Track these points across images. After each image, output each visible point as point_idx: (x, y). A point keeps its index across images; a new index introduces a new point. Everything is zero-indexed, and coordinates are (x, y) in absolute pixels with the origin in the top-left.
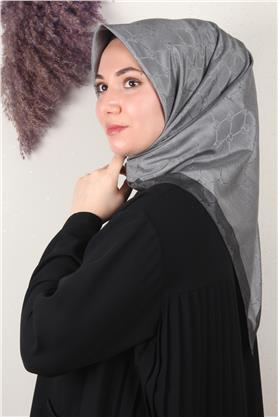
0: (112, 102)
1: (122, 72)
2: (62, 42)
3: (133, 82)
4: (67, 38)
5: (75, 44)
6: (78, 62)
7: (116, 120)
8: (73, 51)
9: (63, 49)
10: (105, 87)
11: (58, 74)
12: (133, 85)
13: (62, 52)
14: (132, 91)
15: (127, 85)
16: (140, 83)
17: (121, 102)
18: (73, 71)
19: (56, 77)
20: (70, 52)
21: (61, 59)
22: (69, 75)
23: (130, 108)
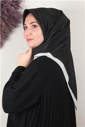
0: (29, 32)
1: (32, 23)
2: (9, 15)
3: (35, 26)
4: (11, 13)
5: (13, 15)
6: (14, 21)
7: (30, 37)
8: (13, 17)
9: (10, 17)
10: (27, 28)
11: (9, 24)
12: (35, 27)
13: (9, 18)
14: (34, 29)
15: (33, 27)
16: (37, 26)
17: (31, 32)
18: (13, 23)
19: (8, 25)
20: (12, 18)
21: (9, 20)
22: (12, 25)
23: (34, 34)
